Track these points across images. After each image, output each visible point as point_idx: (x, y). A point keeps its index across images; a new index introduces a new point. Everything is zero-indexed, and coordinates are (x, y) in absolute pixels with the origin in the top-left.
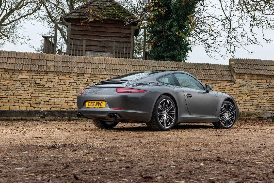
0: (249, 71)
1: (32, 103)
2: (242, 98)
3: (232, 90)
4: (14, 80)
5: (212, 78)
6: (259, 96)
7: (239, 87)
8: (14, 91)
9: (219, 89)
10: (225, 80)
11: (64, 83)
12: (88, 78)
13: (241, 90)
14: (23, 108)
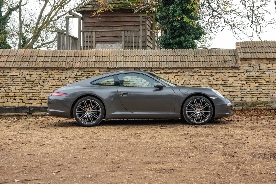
0: (256, 55)
1: (24, 99)
2: (248, 86)
3: (237, 77)
4: (5, 78)
5: (212, 65)
6: (270, 83)
7: (245, 74)
8: (6, 88)
9: (220, 77)
10: (227, 66)
11: (53, 79)
12: (77, 72)
13: (247, 77)
14: (15, 104)
